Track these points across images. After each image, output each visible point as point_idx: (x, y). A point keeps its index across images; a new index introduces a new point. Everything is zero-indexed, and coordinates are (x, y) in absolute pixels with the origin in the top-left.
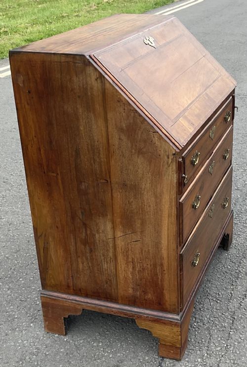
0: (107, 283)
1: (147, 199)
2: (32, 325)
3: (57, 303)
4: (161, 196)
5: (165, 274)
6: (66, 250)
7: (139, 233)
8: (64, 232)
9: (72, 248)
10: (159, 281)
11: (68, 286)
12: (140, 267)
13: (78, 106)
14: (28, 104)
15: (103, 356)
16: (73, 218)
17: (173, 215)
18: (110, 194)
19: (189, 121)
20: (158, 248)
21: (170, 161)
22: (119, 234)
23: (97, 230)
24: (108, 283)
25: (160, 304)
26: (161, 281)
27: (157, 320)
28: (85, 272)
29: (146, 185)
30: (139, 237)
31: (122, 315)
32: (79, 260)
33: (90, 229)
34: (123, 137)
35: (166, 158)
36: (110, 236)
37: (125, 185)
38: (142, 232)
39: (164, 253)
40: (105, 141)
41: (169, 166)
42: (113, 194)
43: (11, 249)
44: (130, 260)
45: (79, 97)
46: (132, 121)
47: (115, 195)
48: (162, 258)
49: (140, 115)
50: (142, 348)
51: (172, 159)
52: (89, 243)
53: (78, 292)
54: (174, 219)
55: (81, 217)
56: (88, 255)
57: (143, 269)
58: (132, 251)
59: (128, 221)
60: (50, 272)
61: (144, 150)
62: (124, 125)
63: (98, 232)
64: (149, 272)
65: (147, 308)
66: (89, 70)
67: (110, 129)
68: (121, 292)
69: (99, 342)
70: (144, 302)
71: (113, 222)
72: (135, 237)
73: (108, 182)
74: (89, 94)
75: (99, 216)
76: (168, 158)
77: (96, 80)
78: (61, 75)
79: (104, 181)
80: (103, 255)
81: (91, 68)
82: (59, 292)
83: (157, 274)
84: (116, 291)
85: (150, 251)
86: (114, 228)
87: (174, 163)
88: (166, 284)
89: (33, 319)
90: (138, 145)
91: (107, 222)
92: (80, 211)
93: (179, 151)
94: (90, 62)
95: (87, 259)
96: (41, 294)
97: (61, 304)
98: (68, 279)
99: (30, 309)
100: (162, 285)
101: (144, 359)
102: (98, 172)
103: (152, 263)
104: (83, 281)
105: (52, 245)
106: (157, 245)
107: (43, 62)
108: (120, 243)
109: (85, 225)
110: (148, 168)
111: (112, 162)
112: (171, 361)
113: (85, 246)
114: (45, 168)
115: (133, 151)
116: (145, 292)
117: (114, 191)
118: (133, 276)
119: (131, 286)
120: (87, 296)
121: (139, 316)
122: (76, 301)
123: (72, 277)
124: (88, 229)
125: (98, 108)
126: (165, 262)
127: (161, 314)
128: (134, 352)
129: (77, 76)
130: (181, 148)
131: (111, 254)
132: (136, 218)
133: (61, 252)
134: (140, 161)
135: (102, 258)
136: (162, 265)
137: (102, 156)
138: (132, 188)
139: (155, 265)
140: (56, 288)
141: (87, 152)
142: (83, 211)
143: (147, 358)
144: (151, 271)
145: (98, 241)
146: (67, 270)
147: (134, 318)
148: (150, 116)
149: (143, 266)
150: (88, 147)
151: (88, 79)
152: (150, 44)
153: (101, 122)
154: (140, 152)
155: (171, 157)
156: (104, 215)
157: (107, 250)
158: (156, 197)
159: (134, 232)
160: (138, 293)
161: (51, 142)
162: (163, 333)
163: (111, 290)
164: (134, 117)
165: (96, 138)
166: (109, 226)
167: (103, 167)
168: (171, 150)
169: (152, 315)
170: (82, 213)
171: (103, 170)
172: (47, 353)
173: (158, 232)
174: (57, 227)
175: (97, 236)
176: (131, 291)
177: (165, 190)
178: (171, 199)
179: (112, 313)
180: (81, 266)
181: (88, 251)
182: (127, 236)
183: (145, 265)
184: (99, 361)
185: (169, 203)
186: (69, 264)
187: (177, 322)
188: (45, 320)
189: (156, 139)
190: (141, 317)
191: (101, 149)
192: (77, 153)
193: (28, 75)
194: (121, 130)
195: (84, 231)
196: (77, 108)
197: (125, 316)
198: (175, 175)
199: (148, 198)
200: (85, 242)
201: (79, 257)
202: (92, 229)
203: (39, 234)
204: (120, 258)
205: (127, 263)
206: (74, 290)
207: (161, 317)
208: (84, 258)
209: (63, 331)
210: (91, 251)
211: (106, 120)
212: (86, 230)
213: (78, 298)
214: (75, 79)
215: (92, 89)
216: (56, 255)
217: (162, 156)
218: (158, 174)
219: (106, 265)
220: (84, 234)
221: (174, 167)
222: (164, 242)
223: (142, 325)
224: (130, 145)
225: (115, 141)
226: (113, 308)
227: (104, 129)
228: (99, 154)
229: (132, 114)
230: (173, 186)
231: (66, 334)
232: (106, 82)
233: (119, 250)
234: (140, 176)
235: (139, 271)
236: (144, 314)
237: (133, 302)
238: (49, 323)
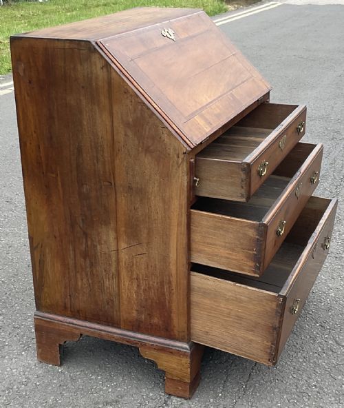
0: (108, 303)
1: (155, 206)
2: (23, 353)
3: (52, 326)
4: (169, 201)
5: (173, 294)
6: (65, 265)
7: (145, 245)
8: (62, 242)
9: (71, 262)
10: (167, 301)
11: (65, 308)
12: (146, 285)
13: (82, 98)
14: (28, 95)
15: (101, 390)
16: (72, 226)
17: (183, 223)
18: (114, 200)
19: (206, 120)
20: (166, 263)
21: (180, 160)
22: (123, 245)
23: (99, 241)
24: (110, 303)
25: (167, 330)
26: (169, 302)
27: (164, 349)
28: (85, 290)
29: (153, 188)
30: (145, 250)
31: (125, 342)
32: (78, 276)
33: (92, 240)
34: (130, 133)
35: (176, 157)
36: (113, 248)
37: (130, 188)
38: (148, 243)
39: (173, 268)
40: (109, 137)
41: (179, 167)
42: (118, 199)
43: (9, 272)
44: (135, 276)
45: (83, 87)
46: (139, 115)
47: (119, 200)
48: (170, 275)
49: (148, 108)
50: (146, 384)
51: (183, 159)
52: (89, 255)
53: (76, 314)
54: (184, 229)
55: (81, 225)
56: (88, 269)
57: (149, 288)
58: (137, 266)
59: (133, 231)
60: (46, 290)
61: (152, 148)
62: (131, 120)
63: (100, 242)
64: (156, 291)
65: (153, 335)
66: (95, 58)
67: (115, 124)
68: (124, 315)
69: (98, 375)
70: (150, 327)
71: (116, 231)
72: (141, 250)
73: (111, 185)
74: (94, 84)
75: (102, 224)
76: (178, 157)
77: (102, 68)
78: (65, 63)
79: (107, 183)
80: (105, 271)
81: (97, 56)
82: (55, 314)
83: (164, 294)
84: (118, 314)
85: (157, 267)
86: (117, 239)
87: (185, 163)
88: (174, 306)
89: (26, 347)
90: (145, 142)
91: (110, 231)
92: (80, 218)
93: (190, 149)
94: (95, 48)
95: (87, 275)
96: (35, 315)
97: (57, 327)
98: (65, 299)
99: (23, 336)
100: (170, 307)
101: (147, 396)
102: (102, 173)
103: (158, 281)
104: (82, 302)
105: (48, 259)
106: (165, 259)
107: (46, 49)
108: (124, 256)
109: (85, 234)
110: (157, 169)
111: (117, 162)
112: (179, 399)
113: (85, 258)
114: (44, 167)
115: (140, 149)
116: (151, 316)
117: (118, 195)
118: (138, 296)
119: (135, 307)
120: (85, 319)
122: (73, 324)
123: (70, 296)
124: (89, 240)
125: (104, 100)
126: (174, 279)
127: (167, 342)
128: (137, 388)
129: (81, 64)
130: (192, 147)
131: (113, 270)
132: (142, 226)
133: (58, 266)
134: (147, 160)
135: (104, 273)
136: (170, 282)
137: (106, 155)
138: (139, 192)
139: (162, 283)
140: (51, 309)
141: (90, 150)
142: (84, 218)
143: (151, 395)
144: (158, 290)
145: (99, 254)
146: (65, 288)
147: (138, 346)
148: (159, 110)
149: (149, 284)
150: (91, 145)
151: (94, 67)
152: (169, 36)
153: (106, 116)
154: (147, 150)
155: (181, 156)
156: (107, 223)
157: (110, 265)
158: (164, 202)
159: (139, 244)
160: (143, 317)
161: (51, 138)
162: (170, 365)
163: (113, 312)
164: (142, 110)
165: (100, 135)
166: (112, 235)
167: (107, 167)
168: (181, 149)
169: (159, 343)
170: (83, 220)
171: (107, 170)
172: (38, 384)
173: (166, 244)
174: (55, 237)
175: (98, 247)
176: (135, 314)
177: (174, 194)
178: (180, 205)
179: (113, 340)
180: (80, 283)
181: (88, 265)
182: (132, 248)
183: (151, 283)
184: (95, 395)
185: (178, 210)
186: (67, 281)
187: (185, 352)
188: (39, 347)
189: (166, 135)
190: (145, 344)
191: (105, 146)
192: (79, 150)
193: (29, 62)
194: (127, 125)
195: (84, 240)
196: (80, 100)
197: (127, 343)
198: (186, 178)
199: (156, 203)
200: (85, 255)
201: (78, 272)
202: (94, 239)
203: (35, 245)
204: (124, 273)
205: (131, 279)
206: (71, 311)
207: (169, 345)
208: (83, 273)
209: (57, 360)
210: (91, 265)
211: (111, 114)
212: (87, 242)
213: (75, 321)
214: (79, 67)
215: (97, 78)
216: (53, 269)
217: (171, 156)
218: (166, 176)
219: (107, 283)
220: (84, 246)
221: (185, 167)
222: (173, 256)
223: (148, 354)
224: (136, 142)
225: (120, 137)
226: (114, 333)
227: (108, 123)
228: (103, 152)
229: (140, 107)
230: (183, 190)
231: (61, 365)
232: (112, 70)
233: (122, 264)
234: (147, 177)
235: (145, 290)
236: (150, 341)
237: (137, 327)
238: (42, 350)
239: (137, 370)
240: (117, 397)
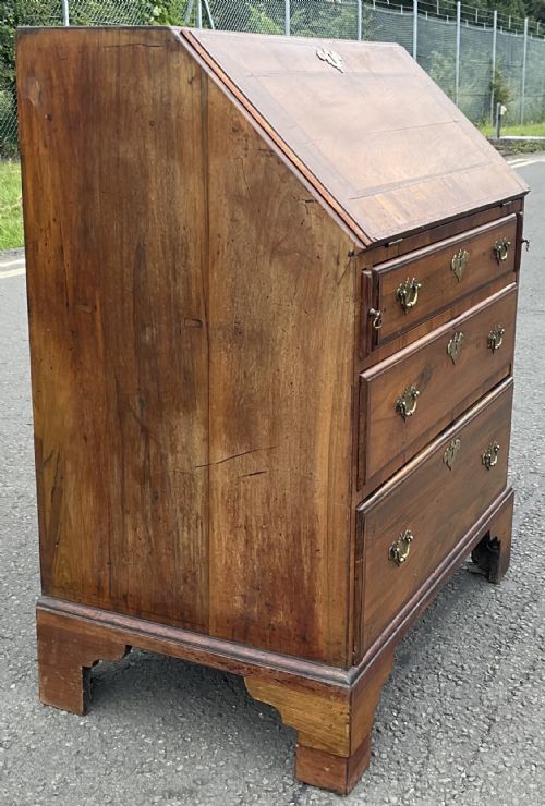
0: (185, 580)
1: (287, 368)
2: (13, 686)
3: (71, 628)
4: (317, 358)
5: (320, 559)
6: (102, 496)
7: (264, 453)
8: (98, 449)
9: (115, 491)
10: (306, 577)
11: (100, 588)
12: (264, 539)
13: (149, 146)
14: (45, 146)
15: (161, 766)
16: (120, 415)
17: (344, 406)
18: (204, 356)
20: (305, 491)
21: (342, 270)
22: (220, 454)
23: (172, 445)
24: (189, 580)
25: (304, 639)
26: (309, 578)
27: (295, 682)
28: (139, 552)
29: (285, 331)
30: (264, 463)
31: (215, 665)
32: (128, 520)
33: (157, 444)
34: (241, 216)
35: (333, 263)
36: (200, 460)
37: (238, 332)
38: (271, 449)
39: (320, 503)
40: (200, 225)
41: (339, 284)
42: (212, 355)
44: (241, 521)
45: (152, 124)
46: (261, 176)
47: (214, 359)
48: (313, 518)
49: (280, 162)
50: (256, 759)
51: (347, 266)
52: (152, 478)
53: (121, 603)
54: (344, 416)
55: (138, 413)
56: (148, 507)
57: (270, 546)
58: (245, 498)
59: (241, 424)
60: (63, 550)
61: (285, 245)
62: (244, 187)
63: (174, 451)
64: (283, 554)
65: (273, 651)
66: (178, 61)
67: (213, 198)
68: (217, 606)
69: (158, 738)
70: (268, 632)
71: (207, 424)
72: (256, 463)
73: (200, 324)
74: (174, 116)
75: (178, 410)
76: (338, 263)
77: (190, 83)
78: (118, 75)
79: (193, 323)
80: (182, 509)
81: (182, 56)
82: (80, 603)
83: (301, 561)
84: (205, 603)
85: (288, 500)
86: (208, 440)
87: (351, 276)
88: (320, 592)
90: (272, 234)
91: (195, 425)
92: (137, 398)
93: (363, 247)
94: (178, 42)
95: (145, 519)
96: (38, 604)
97: (80, 631)
98: (99, 570)
100: (312, 588)
101: (258, 783)
102: (182, 301)
103: (289, 532)
104: (131, 577)
105: (71, 485)
106: (304, 483)
107: (84, 49)
108: (220, 478)
109: (145, 430)
110: (292, 290)
111: (214, 277)
112: (324, 794)
113: (143, 483)
114: (71, 293)
115: (261, 248)
116: (271, 608)
117: (213, 347)
118: (245, 563)
119: (240, 589)
120: (139, 614)
121: (254, 669)
122: (113, 623)
123: (110, 563)
124: (151, 442)
125: (192, 148)
126: (321, 528)
127: (304, 666)
128: (237, 767)
129: (150, 77)
130: (368, 243)
131: (198, 507)
132: (259, 413)
133: (89, 500)
134: (274, 271)
135: (179, 515)
136: (313, 535)
137: (192, 262)
138: (252, 339)
139: (297, 537)
140: (71, 592)
141: (162, 255)
142: (143, 397)
143: (265, 782)
144: (287, 551)
145: (171, 474)
146: (101, 546)
147: (242, 673)
148: (302, 167)
149: (269, 538)
150: (163, 243)
151: (175, 80)
153: (194, 182)
154: (276, 251)
155: (344, 261)
156: (188, 406)
157: (192, 497)
158: (306, 360)
159: (253, 450)
160: (256, 609)
161: (86, 232)
162: (307, 716)
163: (194, 598)
164: (266, 165)
165: (181, 220)
166: (198, 433)
167: (194, 288)
168: (345, 244)
169: (287, 668)
170: (141, 401)
171: (194, 295)
172: (33, 747)
173: (307, 449)
174: (85, 438)
175: (170, 459)
176: (238, 603)
177: (327, 344)
178: (340, 366)
179: (193, 659)
180: (130, 537)
181: (148, 497)
182: (237, 459)
183: (274, 536)
184: (148, 775)
185: (335, 377)
186: (105, 530)
187: (341, 688)
188: (43, 673)
189: (313, 216)
190: (257, 670)
191: (191, 245)
192: (140, 254)
193: (50, 78)
194: (237, 198)
195: (143, 448)
196: (146, 151)
197: (221, 667)
198: (352, 306)
199: (288, 363)
200: (143, 476)
201: (128, 512)
202: (161, 442)
203: (45, 457)
204: (219, 516)
205: (234, 527)
206: (111, 597)
207: (307, 673)
208: (139, 516)
209: (79, 702)
210: (155, 498)
211: (206, 176)
212: (147, 444)
213: (118, 619)
214: (145, 83)
215: (179, 103)
216: (80, 506)
217: (323, 261)
218: (313, 305)
219: (186, 535)
220: (142, 458)
221: (350, 285)
222: (321, 477)
223: (262, 692)
224: (254, 234)
225: (222, 226)
226: (195, 645)
227: (199, 197)
228: (187, 257)
229: (263, 160)
230: (347, 332)
231: (85, 712)
232: (211, 86)
233: (217, 496)
234: (274, 308)
235: (261, 551)
236: (267, 663)
237: (241, 631)
238: (49, 680)
239: (240, 730)
240: (194, 782)
